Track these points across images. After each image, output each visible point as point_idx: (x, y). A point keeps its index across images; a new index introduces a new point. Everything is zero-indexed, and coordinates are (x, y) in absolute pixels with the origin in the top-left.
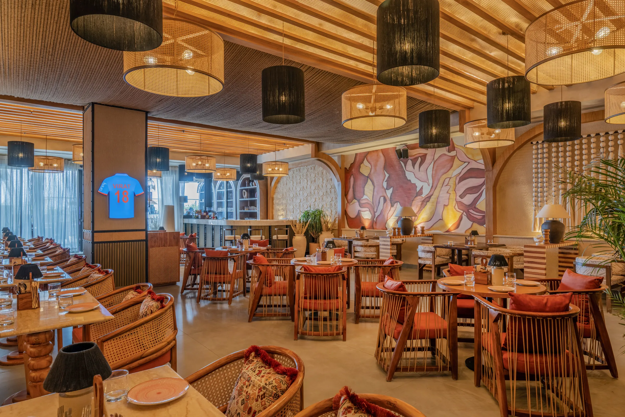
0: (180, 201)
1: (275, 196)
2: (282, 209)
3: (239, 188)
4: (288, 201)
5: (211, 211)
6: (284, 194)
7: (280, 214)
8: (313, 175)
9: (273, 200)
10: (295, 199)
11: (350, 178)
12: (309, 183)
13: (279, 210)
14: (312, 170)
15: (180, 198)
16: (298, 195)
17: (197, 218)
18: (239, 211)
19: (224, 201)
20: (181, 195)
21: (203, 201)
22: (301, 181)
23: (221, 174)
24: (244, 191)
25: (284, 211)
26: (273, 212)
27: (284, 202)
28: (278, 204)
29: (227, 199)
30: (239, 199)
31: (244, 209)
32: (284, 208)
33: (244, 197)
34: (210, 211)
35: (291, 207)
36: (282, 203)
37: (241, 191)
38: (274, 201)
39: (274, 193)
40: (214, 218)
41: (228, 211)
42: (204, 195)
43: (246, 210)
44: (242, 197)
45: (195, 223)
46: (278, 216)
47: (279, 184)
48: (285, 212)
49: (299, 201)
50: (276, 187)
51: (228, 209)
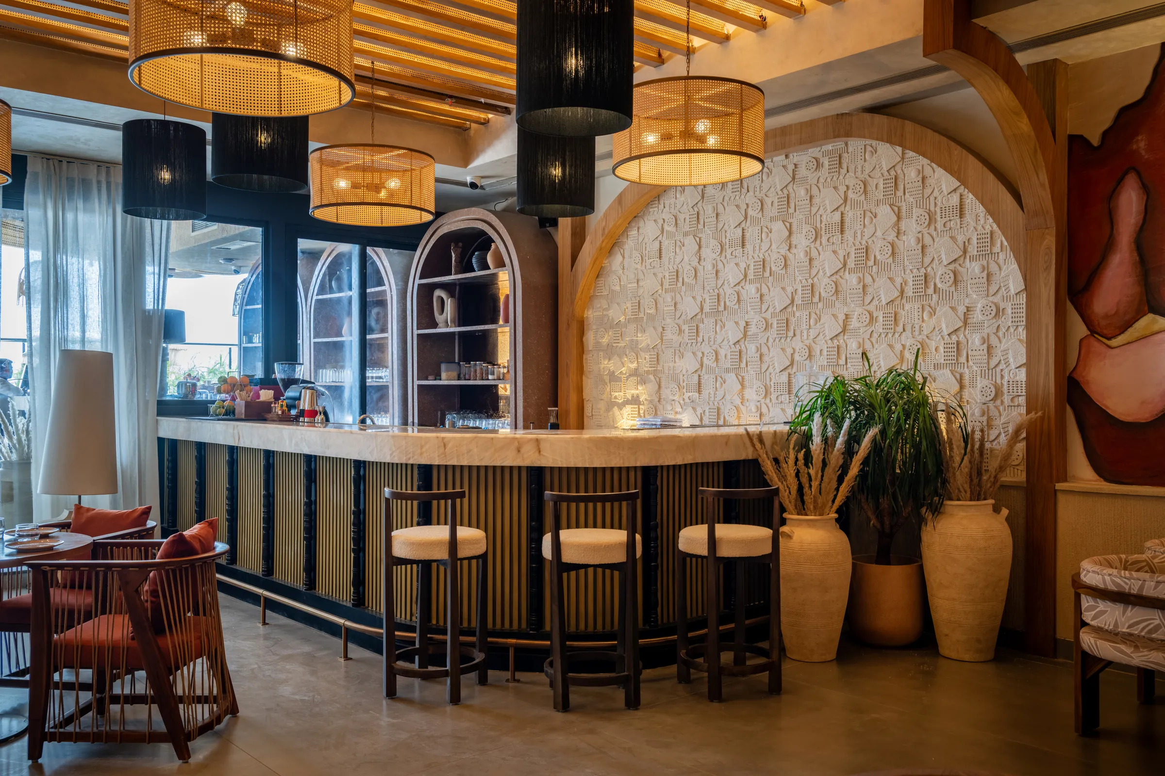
0: (147, 332)
1: (591, 315)
2: (635, 373)
3: (415, 281)
4: (669, 335)
5: (295, 381)
6: (647, 303)
7: (619, 396)
8: (828, 199)
9: (582, 333)
10: (709, 322)
11: (1113, 195)
12: (801, 240)
13: (613, 377)
14: (824, 172)
15: (147, 318)
16: (731, 303)
17: (229, 414)
18: (414, 382)
19: (350, 335)
20: (149, 305)
21: (258, 341)
22: (752, 233)
23: (355, 186)
24: (438, 293)
25: (643, 382)
26: (580, 390)
27: (645, 339)
28: (610, 351)
29: (364, 329)
30: (414, 331)
31: (438, 376)
32: (645, 367)
33: (439, 318)
34: (290, 382)
35: (687, 365)
36: (634, 346)
37: (426, 292)
38: (590, 338)
39: (590, 299)
40: (313, 414)
41: (369, 382)
42: (259, 321)
43: (447, 378)
44: (426, 317)
45: (221, 440)
46: (611, 404)
47: (618, 258)
48: (652, 386)
49: (732, 333)
50: (599, 274)
51: (369, 373)
